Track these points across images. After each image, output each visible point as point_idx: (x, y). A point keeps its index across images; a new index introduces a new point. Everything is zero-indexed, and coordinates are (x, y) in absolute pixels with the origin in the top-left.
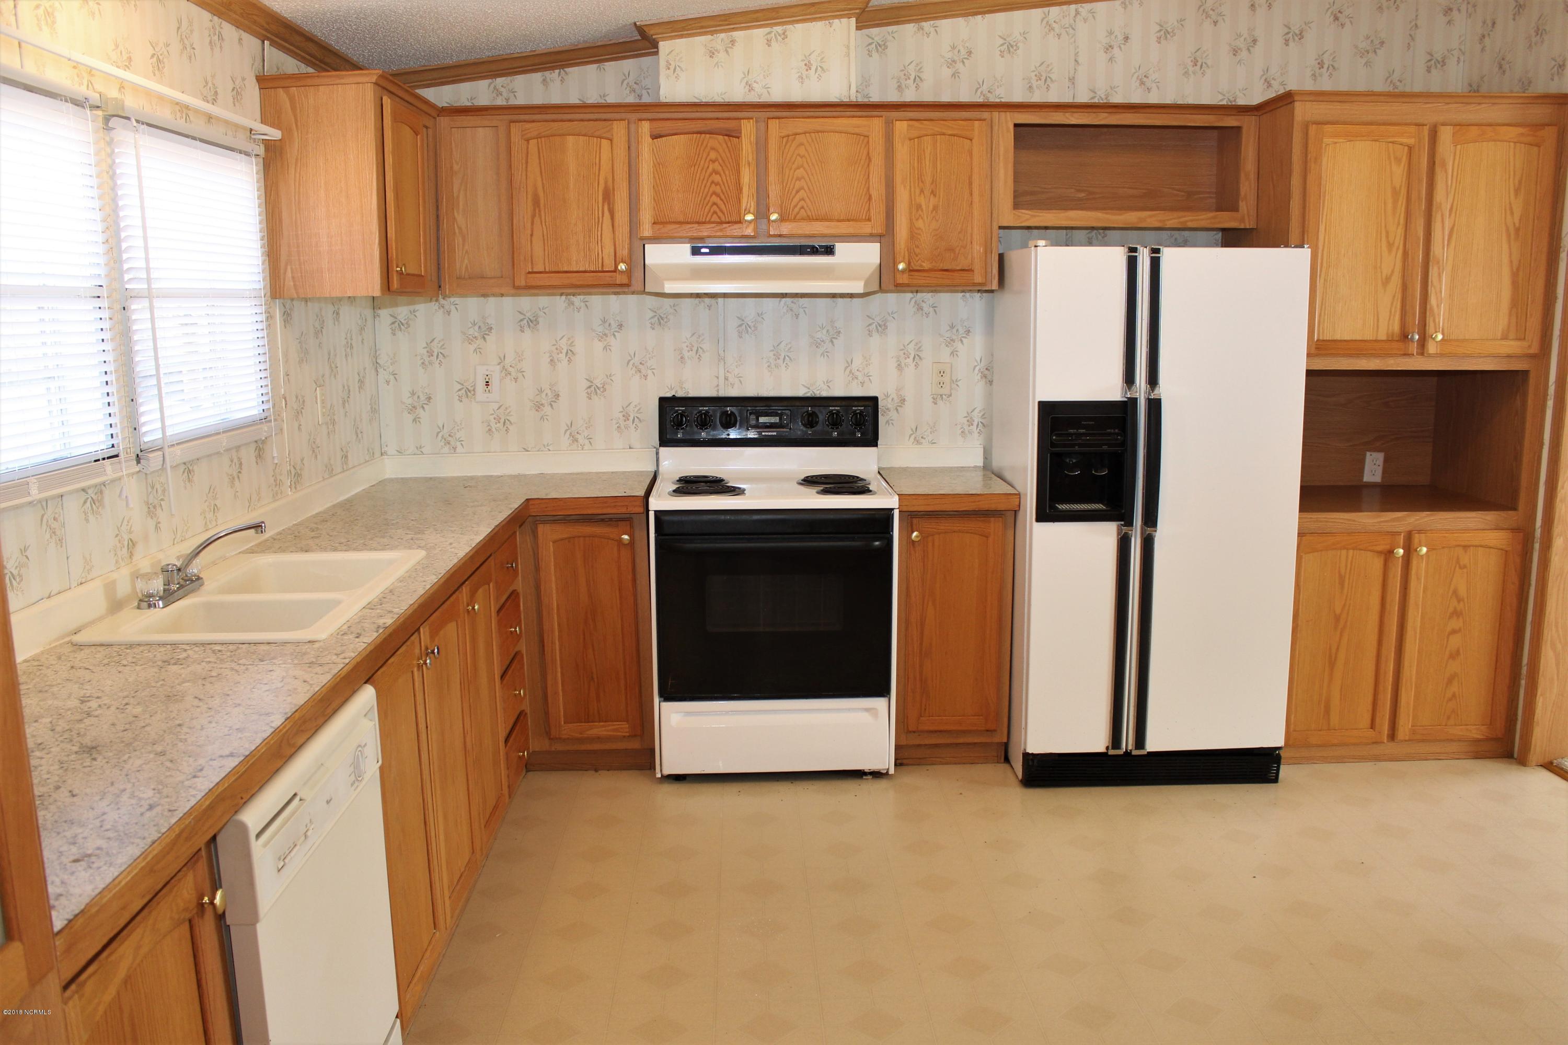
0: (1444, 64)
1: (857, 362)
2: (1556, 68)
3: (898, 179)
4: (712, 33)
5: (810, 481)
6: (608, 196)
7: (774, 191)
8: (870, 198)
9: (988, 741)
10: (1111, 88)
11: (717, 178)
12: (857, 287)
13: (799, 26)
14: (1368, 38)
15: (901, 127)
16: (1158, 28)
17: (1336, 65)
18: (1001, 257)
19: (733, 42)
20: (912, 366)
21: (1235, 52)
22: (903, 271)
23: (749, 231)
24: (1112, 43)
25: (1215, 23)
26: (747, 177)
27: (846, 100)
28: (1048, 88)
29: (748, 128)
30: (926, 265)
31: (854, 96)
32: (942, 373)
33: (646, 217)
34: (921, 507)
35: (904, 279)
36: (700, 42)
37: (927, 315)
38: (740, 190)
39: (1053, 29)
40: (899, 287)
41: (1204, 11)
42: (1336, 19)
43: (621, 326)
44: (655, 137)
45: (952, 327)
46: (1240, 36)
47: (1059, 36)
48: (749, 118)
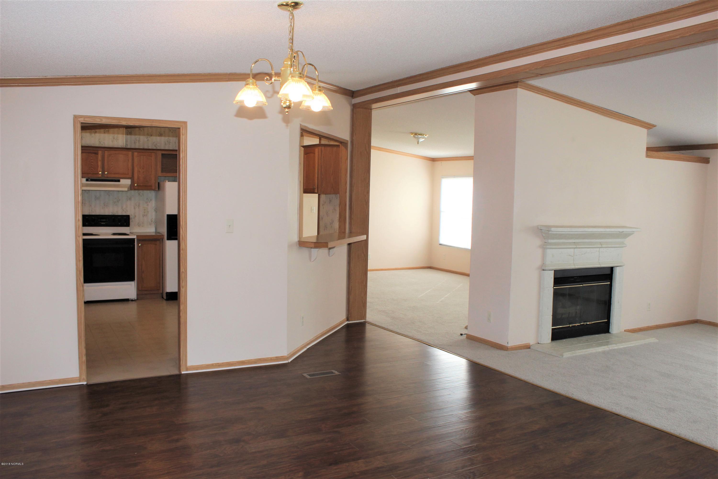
1: (124, 207)
3: (135, 165)
5: (114, 234)
7: (106, 167)
8: (129, 169)
9: (158, 292)
11: (92, 164)
12: (126, 189)
13: (112, 129)
15: (136, 154)
18: (159, 183)
20: (138, 208)
22: (136, 186)
23: (100, 176)
26: (100, 163)
27: (123, 147)
28: (170, 144)
29: (100, 152)
30: (141, 185)
31: (124, 146)
32: (145, 210)
34: (141, 238)
35: (136, 188)
37: (141, 196)
38: (98, 166)
39: (171, 131)
40: (135, 189)
45: (147, 199)
47: (172, 132)
48: (100, 150)
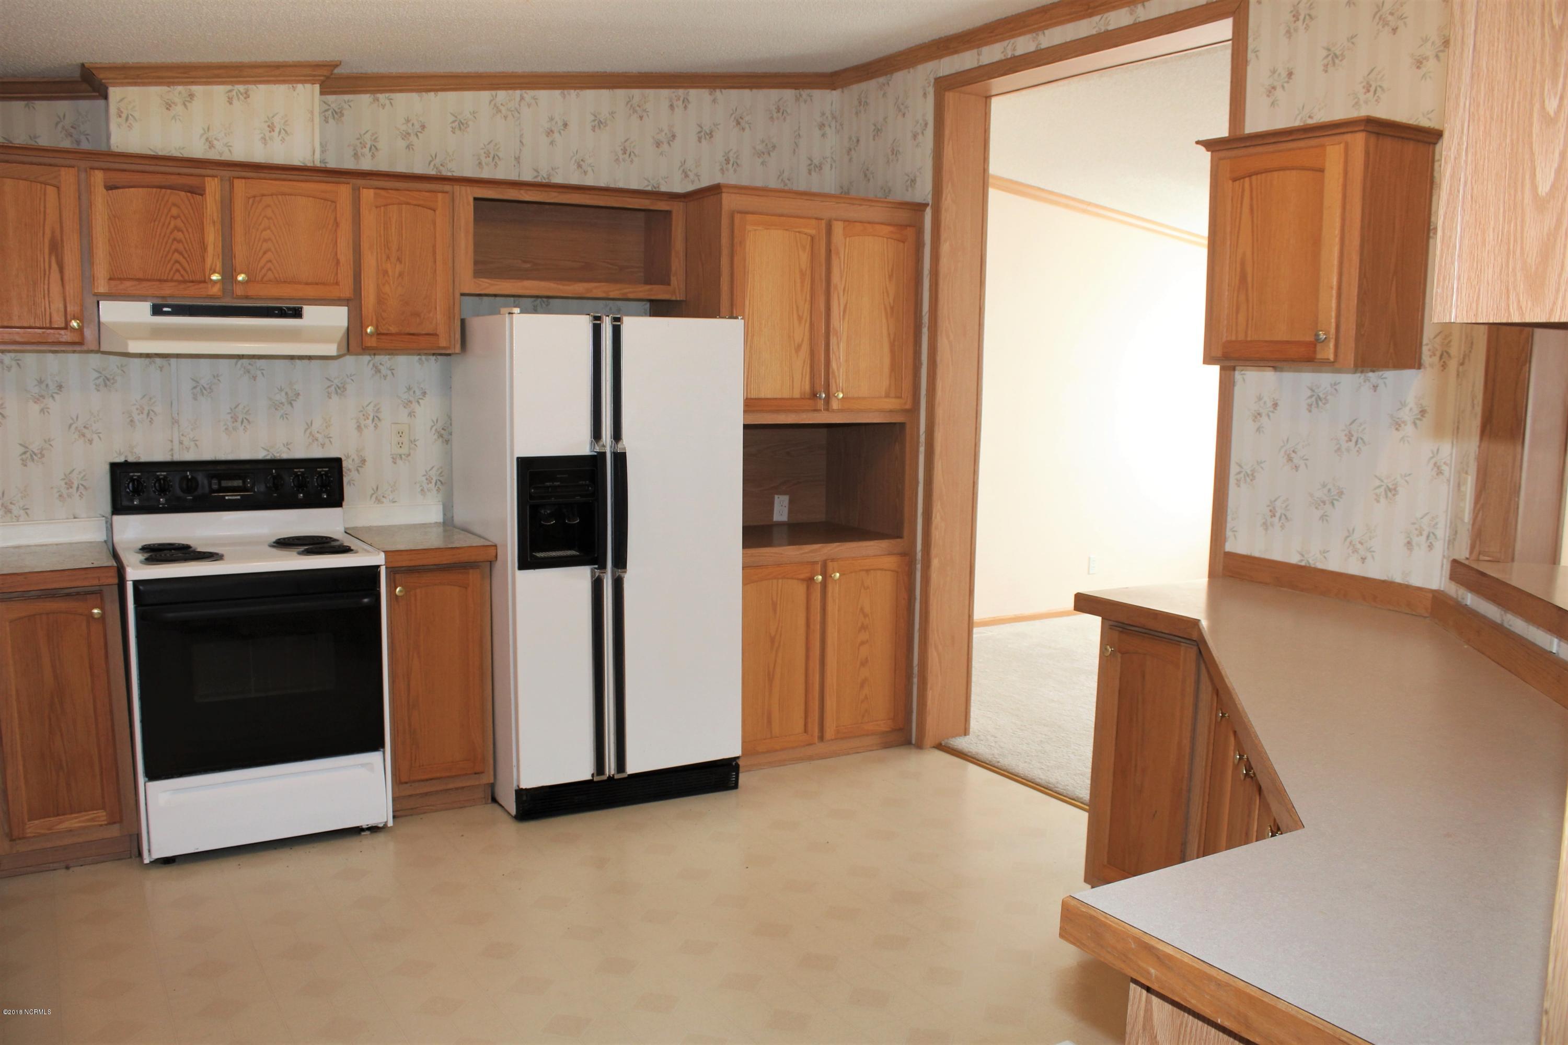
0: (821, 168)
1: (317, 424)
2: (909, 182)
3: (365, 245)
4: (169, 84)
5: (284, 544)
6: (56, 247)
7: (240, 252)
8: (338, 262)
9: (477, 783)
10: (552, 169)
11: (179, 235)
12: (331, 349)
13: (262, 87)
14: (763, 141)
15: (368, 195)
16: (593, 118)
17: (739, 162)
18: (463, 322)
19: (191, 96)
20: (372, 427)
21: (658, 144)
22: (371, 335)
23: (215, 290)
24: (553, 129)
25: (641, 118)
26: (212, 237)
27: (310, 164)
28: (496, 165)
29: (213, 187)
30: (393, 329)
31: (316, 161)
32: (400, 434)
33: (101, 271)
34: (405, 562)
35: (372, 342)
36: (155, 92)
37: (385, 377)
38: (204, 248)
39: (500, 111)
40: (366, 350)
41: (631, 106)
42: (738, 123)
43: (60, 387)
44: (109, 188)
45: (409, 389)
46: (662, 131)
47: (506, 117)
48: (213, 176)
